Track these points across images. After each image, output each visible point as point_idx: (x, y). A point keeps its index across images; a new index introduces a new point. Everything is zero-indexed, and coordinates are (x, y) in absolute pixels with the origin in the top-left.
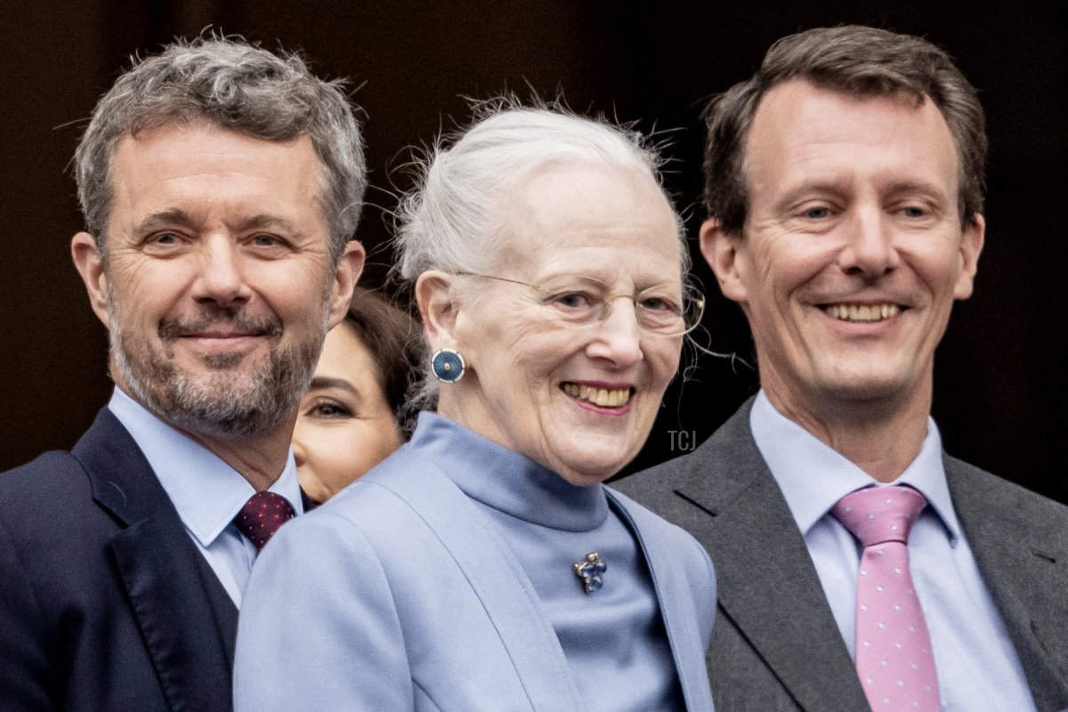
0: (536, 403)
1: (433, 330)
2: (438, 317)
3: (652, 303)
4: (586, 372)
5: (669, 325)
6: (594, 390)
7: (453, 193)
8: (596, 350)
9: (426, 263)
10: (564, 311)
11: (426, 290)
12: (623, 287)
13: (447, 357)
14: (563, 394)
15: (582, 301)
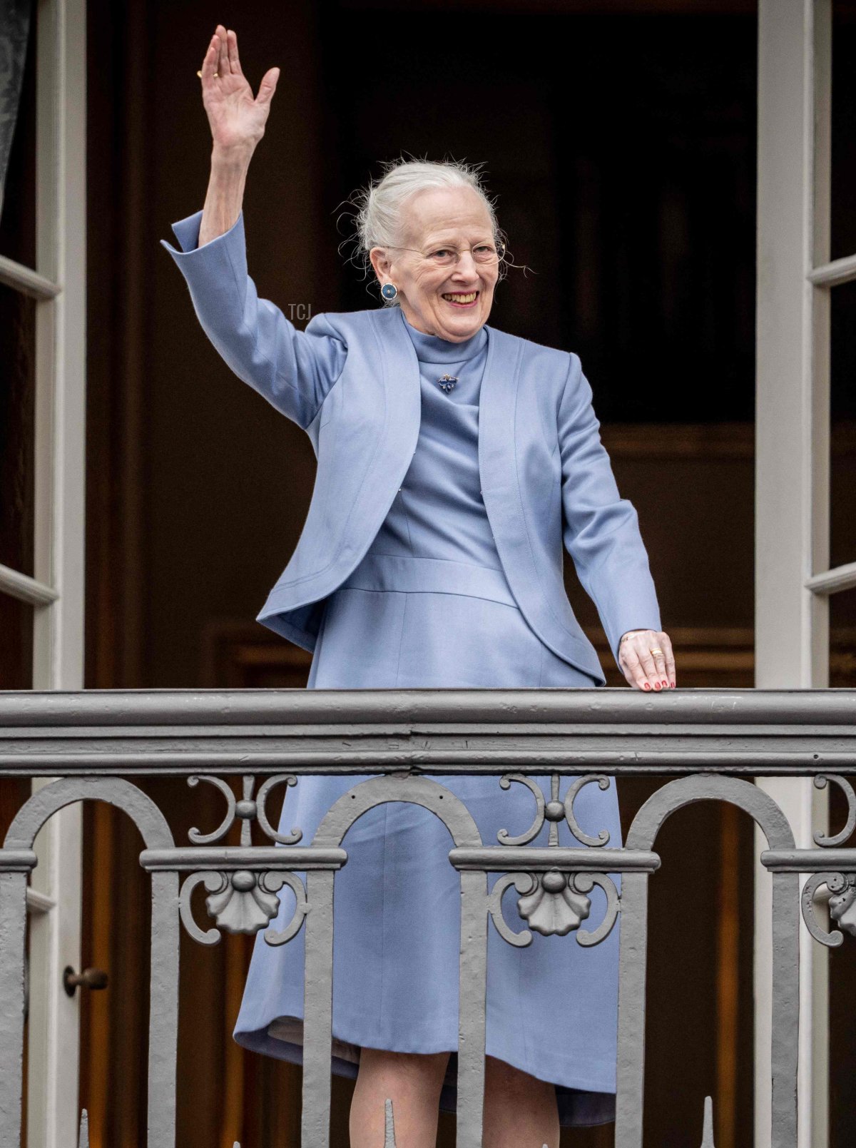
0: (432, 306)
1: (381, 275)
2: (382, 268)
3: (481, 249)
4: (454, 288)
5: (490, 259)
6: (458, 296)
7: (380, 210)
8: (456, 277)
9: (373, 244)
10: (439, 260)
11: (375, 259)
12: (465, 246)
13: (389, 287)
14: (444, 300)
15: (446, 254)
